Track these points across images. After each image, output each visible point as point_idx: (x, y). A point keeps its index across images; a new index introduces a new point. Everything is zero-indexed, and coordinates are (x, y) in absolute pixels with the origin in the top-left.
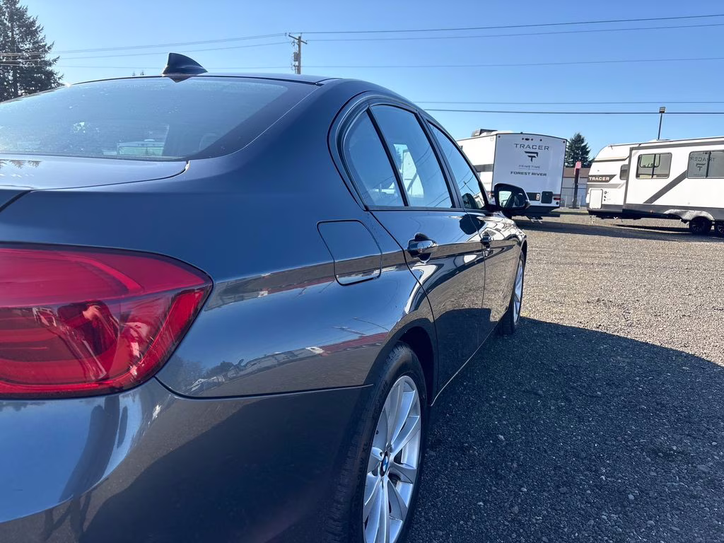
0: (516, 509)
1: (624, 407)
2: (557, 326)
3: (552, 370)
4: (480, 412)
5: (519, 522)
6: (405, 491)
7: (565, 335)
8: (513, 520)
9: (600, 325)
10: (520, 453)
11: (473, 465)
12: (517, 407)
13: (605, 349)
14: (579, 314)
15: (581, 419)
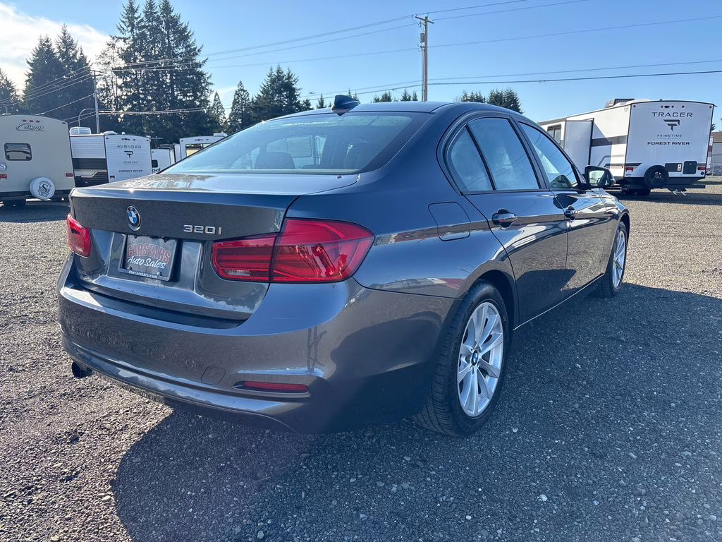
0: (577, 405)
2: (660, 291)
3: (641, 324)
4: (565, 350)
6: (492, 383)
7: (665, 298)
9: (706, 291)
10: (592, 376)
11: (552, 381)
12: (598, 348)
13: (702, 310)
14: (689, 281)
15: (653, 358)
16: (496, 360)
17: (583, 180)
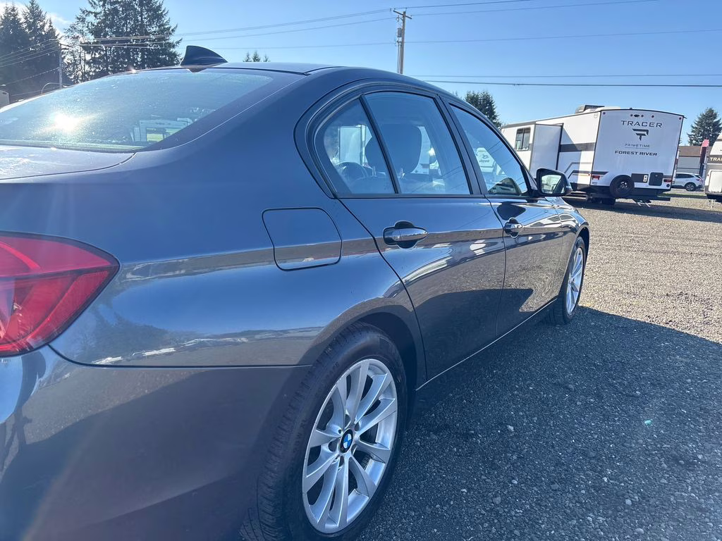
0: (498, 500)
1: (661, 409)
2: (619, 318)
3: (595, 365)
4: (499, 401)
5: (497, 512)
6: (374, 472)
7: (625, 329)
8: (492, 510)
9: (670, 321)
10: (526, 446)
11: (472, 453)
12: (540, 399)
13: (666, 347)
14: (651, 307)
15: (606, 418)
16: (386, 437)
17: (534, 186)
